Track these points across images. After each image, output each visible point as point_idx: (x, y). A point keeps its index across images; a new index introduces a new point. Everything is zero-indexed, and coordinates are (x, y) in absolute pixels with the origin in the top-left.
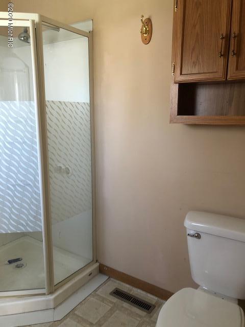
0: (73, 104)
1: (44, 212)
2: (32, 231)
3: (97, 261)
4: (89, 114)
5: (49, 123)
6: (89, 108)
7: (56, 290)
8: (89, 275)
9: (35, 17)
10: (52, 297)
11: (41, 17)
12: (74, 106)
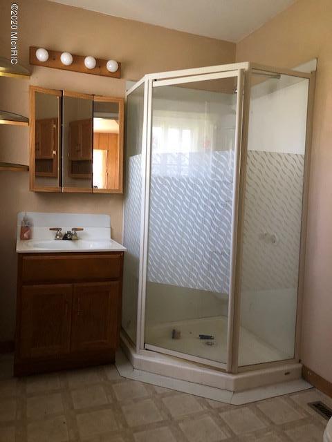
0: (282, 155)
1: (233, 271)
2: (218, 292)
3: (300, 361)
4: (302, 168)
5: (250, 175)
6: (303, 161)
7: (238, 373)
8: (286, 374)
9: (245, 65)
10: (233, 377)
11: (251, 65)
12: (283, 157)
